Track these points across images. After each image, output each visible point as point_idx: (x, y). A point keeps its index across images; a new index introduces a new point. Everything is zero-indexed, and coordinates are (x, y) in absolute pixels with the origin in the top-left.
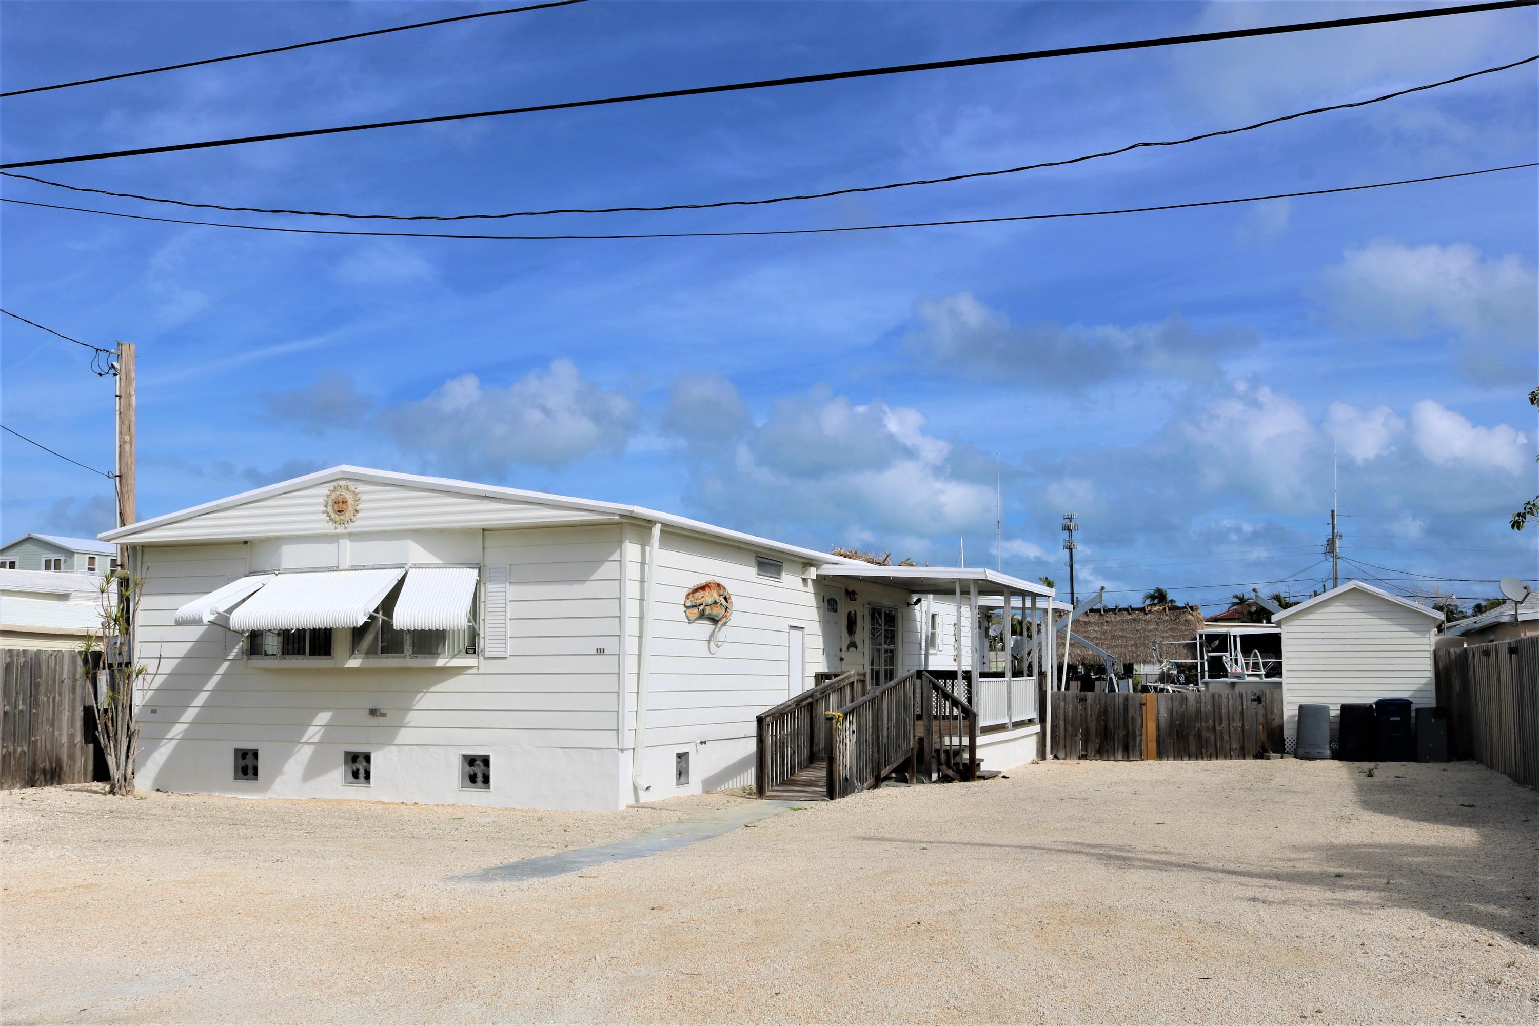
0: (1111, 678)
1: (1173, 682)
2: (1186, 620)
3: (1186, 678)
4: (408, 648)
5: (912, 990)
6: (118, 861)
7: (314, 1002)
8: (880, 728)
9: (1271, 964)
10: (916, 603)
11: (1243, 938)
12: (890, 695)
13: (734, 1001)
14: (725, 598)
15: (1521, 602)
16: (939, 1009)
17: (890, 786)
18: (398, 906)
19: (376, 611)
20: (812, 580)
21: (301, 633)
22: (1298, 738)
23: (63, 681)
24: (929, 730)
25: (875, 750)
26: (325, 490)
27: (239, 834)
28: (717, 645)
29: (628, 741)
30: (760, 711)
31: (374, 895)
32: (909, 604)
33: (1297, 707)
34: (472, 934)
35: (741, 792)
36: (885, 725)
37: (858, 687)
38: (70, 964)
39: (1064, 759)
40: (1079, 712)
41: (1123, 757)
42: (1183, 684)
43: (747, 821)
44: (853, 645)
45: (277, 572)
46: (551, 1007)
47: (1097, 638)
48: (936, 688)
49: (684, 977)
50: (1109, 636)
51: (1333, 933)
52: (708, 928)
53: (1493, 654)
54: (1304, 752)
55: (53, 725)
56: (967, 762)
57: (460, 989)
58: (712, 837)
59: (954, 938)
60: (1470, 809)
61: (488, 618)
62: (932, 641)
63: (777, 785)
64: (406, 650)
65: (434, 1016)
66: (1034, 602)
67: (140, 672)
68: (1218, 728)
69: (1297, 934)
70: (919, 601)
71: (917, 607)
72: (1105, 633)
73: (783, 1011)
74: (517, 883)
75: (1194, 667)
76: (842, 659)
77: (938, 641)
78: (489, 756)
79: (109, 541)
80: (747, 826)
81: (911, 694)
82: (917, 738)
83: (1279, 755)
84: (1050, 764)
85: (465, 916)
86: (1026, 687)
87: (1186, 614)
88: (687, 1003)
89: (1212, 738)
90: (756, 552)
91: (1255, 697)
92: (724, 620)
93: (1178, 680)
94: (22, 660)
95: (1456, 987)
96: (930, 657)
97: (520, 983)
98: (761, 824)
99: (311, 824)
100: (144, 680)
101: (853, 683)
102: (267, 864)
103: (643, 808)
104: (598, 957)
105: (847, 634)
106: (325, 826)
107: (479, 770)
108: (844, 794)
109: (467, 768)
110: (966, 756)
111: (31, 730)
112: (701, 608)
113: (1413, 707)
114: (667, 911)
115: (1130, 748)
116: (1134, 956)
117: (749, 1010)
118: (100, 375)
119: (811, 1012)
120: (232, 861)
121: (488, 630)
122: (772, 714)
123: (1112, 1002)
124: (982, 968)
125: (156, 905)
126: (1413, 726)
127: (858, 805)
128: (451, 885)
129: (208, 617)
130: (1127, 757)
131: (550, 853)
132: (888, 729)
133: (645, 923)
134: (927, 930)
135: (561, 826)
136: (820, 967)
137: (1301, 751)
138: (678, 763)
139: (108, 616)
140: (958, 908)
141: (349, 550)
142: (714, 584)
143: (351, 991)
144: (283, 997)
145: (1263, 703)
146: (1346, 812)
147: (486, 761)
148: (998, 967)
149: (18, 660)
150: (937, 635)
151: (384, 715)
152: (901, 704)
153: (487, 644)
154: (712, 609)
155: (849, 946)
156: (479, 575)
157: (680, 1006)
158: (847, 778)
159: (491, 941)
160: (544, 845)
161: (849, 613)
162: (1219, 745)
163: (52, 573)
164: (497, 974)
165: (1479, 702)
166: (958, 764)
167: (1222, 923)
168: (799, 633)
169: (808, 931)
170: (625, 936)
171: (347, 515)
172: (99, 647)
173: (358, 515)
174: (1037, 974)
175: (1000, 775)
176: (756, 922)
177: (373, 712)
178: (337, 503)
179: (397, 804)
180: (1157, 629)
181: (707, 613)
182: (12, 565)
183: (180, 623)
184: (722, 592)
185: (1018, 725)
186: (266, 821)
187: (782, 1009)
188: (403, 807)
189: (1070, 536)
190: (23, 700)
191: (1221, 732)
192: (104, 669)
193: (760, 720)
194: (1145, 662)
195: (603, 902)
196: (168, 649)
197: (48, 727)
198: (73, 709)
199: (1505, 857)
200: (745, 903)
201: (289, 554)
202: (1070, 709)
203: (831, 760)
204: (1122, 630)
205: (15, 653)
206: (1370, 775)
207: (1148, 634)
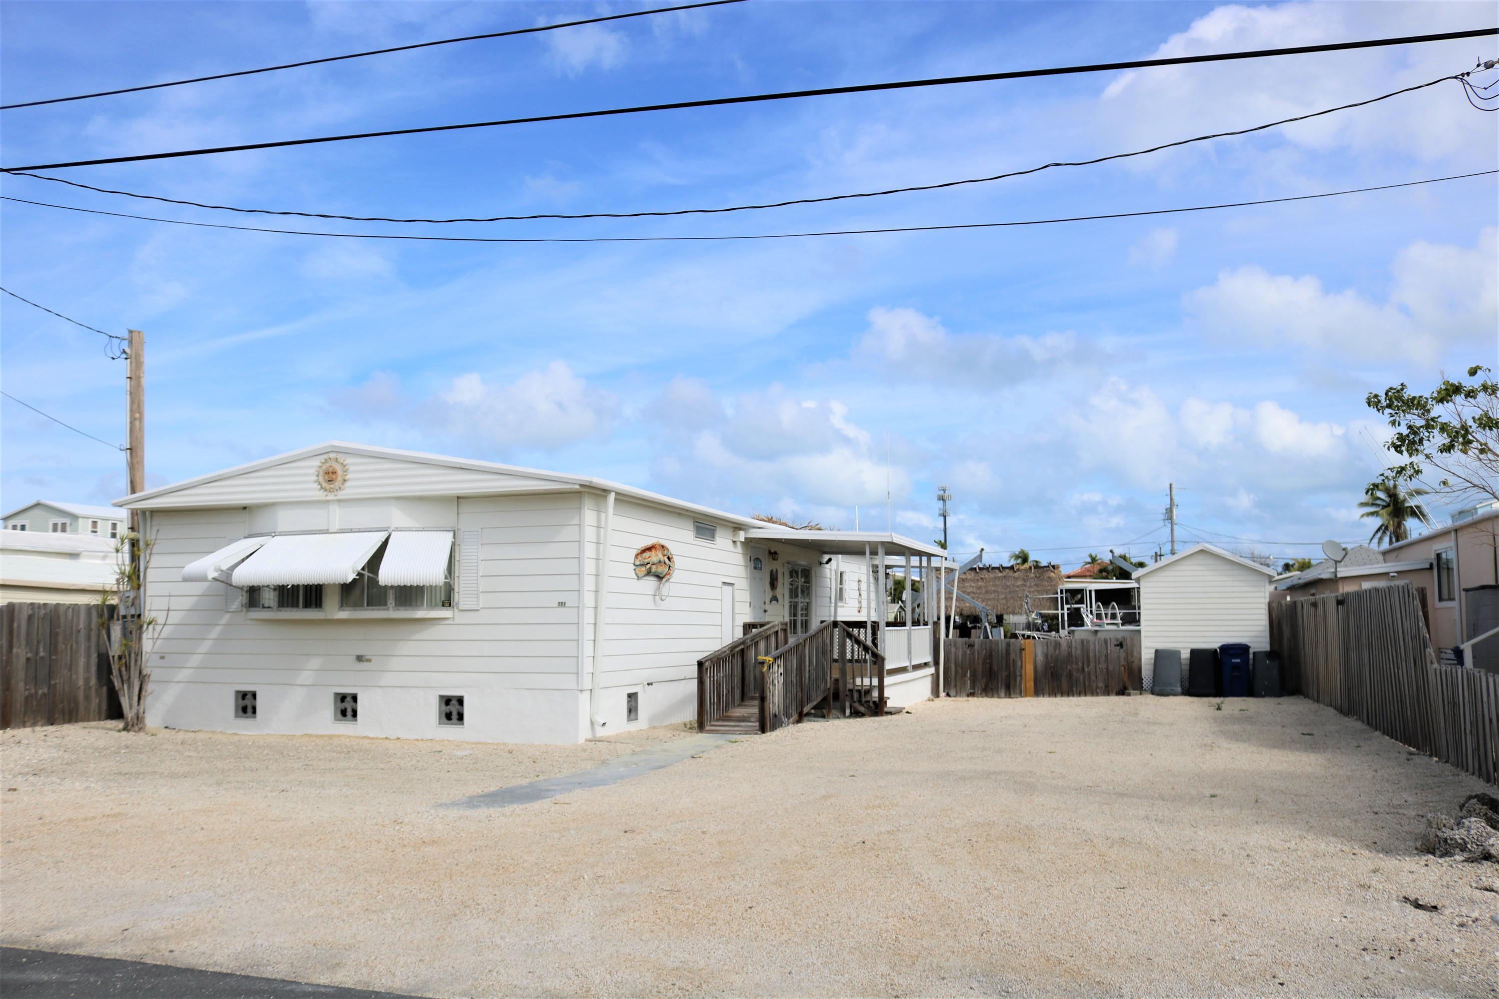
0: (985, 627)
1: (1038, 630)
2: (1049, 578)
3: (1049, 627)
4: (391, 601)
5: (869, 902)
6: (139, 792)
7: (335, 920)
8: (803, 672)
9: (1175, 874)
10: (827, 563)
11: (1146, 852)
12: (811, 642)
13: (713, 914)
14: (669, 558)
15: (1340, 562)
16: (896, 919)
17: (811, 721)
18: (398, 831)
19: (363, 569)
20: (741, 542)
21: (296, 588)
22: (1154, 678)
23: (79, 631)
24: (843, 672)
25: (799, 690)
26: (316, 462)
27: (244, 767)
28: (662, 600)
29: (587, 684)
30: (700, 656)
31: (375, 821)
32: (821, 563)
33: (1153, 651)
34: (469, 856)
35: (683, 727)
36: (807, 668)
37: (781, 635)
38: (107, 886)
39: (954, 697)
40: (968, 656)
41: (1005, 694)
42: (1047, 631)
43: (693, 752)
44: (775, 599)
45: (273, 534)
46: (550, 922)
47: (973, 593)
48: (850, 636)
49: (665, 893)
50: (984, 591)
51: (1221, 847)
52: (678, 848)
53: (1320, 606)
54: (1159, 689)
55: (70, 669)
56: (877, 699)
57: (465, 907)
58: (664, 767)
59: (896, 855)
60: (1310, 737)
61: (461, 575)
62: (840, 595)
63: (714, 721)
64: (389, 603)
65: (446, 932)
66: (929, 561)
67: (150, 623)
68: (1086, 670)
69: (1191, 847)
70: (830, 560)
71: (828, 566)
72: (980, 588)
73: (759, 923)
74: (500, 810)
75: (1055, 617)
76: (765, 611)
77: (846, 595)
78: (462, 697)
79: (121, 506)
80: (693, 757)
81: (828, 641)
82: (833, 679)
83: (1138, 692)
84: (944, 701)
85: (460, 840)
86: (923, 634)
87: (1049, 572)
88: (672, 917)
89: (1082, 678)
90: (694, 518)
91: (1118, 643)
92: (668, 577)
93: (1043, 628)
94: (43, 612)
95: (1333, 890)
96: (839, 610)
97: (519, 901)
98: (706, 755)
99: (308, 757)
100: (154, 630)
101: (777, 632)
102: (274, 794)
103: (599, 741)
104: (586, 877)
105: (770, 589)
106: (320, 760)
107: (454, 708)
108: (773, 728)
109: (444, 707)
110: (875, 694)
111: (50, 675)
112: (648, 566)
113: (1251, 651)
114: (639, 834)
115: (1012, 686)
116: (1057, 870)
117: (728, 922)
118: (113, 359)
119: (783, 924)
120: (242, 792)
121: (462, 585)
122: (710, 659)
123: (1046, 910)
124: (927, 881)
125: (180, 832)
126: (1251, 667)
127: (787, 738)
128: (441, 812)
129: (212, 574)
130: (1009, 694)
131: (524, 782)
132: (809, 671)
133: (622, 845)
134: (872, 849)
135: (529, 758)
136: (784, 883)
137: (1157, 689)
138: (628, 702)
139: (123, 573)
140: (895, 829)
141: (337, 516)
142: (659, 545)
143: (367, 910)
144: (306, 916)
145: (1125, 648)
146: (1208, 741)
147: (460, 701)
148: (940, 881)
149: (39, 612)
150: (844, 590)
151: (369, 661)
152: (820, 650)
153: (461, 597)
154: (657, 568)
155: (807, 864)
156: (454, 537)
157: (666, 920)
158: (775, 715)
159: (487, 862)
160: (518, 775)
161: (772, 572)
162: (1087, 684)
163: (59, 534)
164: (497, 893)
165: (1307, 646)
166: (869, 702)
167: (1126, 839)
168: (731, 588)
169: (768, 851)
170: (606, 857)
171: (337, 484)
172: (114, 601)
173: (348, 484)
174: (976, 886)
175: (904, 711)
176: (720, 843)
177: (360, 658)
178: (327, 473)
179: (382, 739)
180: (1024, 585)
181: (653, 570)
182: (23, 528)
183: (186, 580)
184: (666, 552)
185: (916, 667)
186: (267, 755)
187: (757, 921)
188: (387, 742)
189: (945, 505)
190: (44, 647)
191: (1089, 673)
192: (118, 619)
193: (700, 664)
194: (1014, 613)
195: (580, 825)
196: (175, 603)
197: (66, 672)
198: (88, 656)
199: (1349, 778)
200: (707, 826)
201: (284, 519)
202: (960, 653)
203: (763, 699)
204: (994, 586)
205: (36, 606)
206: (1219, 709)
207: (1017, 589)
